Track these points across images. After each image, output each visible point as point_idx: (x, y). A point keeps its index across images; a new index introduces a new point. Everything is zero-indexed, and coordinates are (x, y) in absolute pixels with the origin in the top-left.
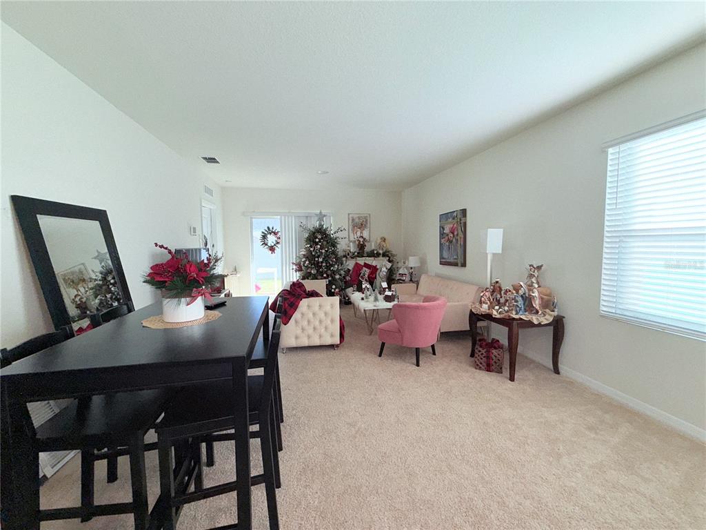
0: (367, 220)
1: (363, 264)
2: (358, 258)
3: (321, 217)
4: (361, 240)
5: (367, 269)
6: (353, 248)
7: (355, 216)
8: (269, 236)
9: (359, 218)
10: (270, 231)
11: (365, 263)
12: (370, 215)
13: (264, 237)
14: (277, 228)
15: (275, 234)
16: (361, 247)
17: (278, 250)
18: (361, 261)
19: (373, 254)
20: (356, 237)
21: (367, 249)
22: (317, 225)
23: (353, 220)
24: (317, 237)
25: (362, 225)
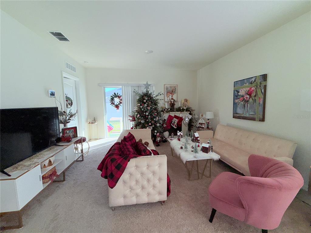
0: (175, 88)
1: (173, 116)
2: (171, 112)
3: (147, 86)
4: (172, 101)
5: (176, 119)
6: (167, 106)
7: (168, 86)
8: (115, 99)
9: (171, 87)
10: (116, 96)
11: (175, 115)
12: (177, 85)
13: (112, 99)
14: (120, 93)
15: (119, 97)
16: (172, 105)
17: (121, 107)
18: (173, 114)
19: (179, 110)
20: (168, 99)
21: (176, 106)
22: (145, 91)
23: (167, 88)
24: (144, 99)
25: (172, 91)
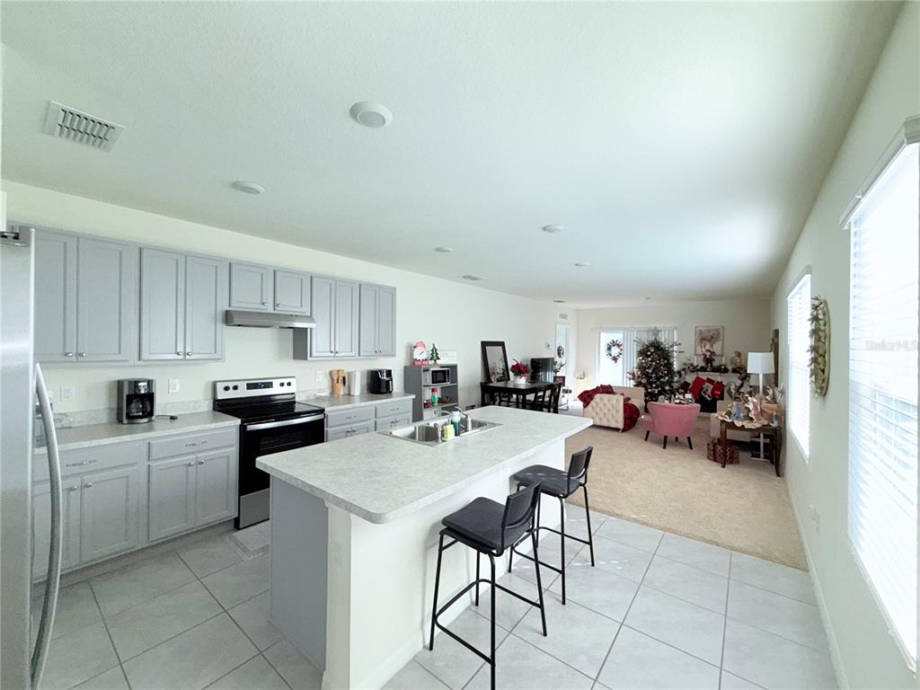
0: (718, 334)
1: (705, 379)
2: (700, 373)
3: (656, 332)
4: (708, 354)
5: (710, 385)
7: (705, 329)
8: (613, 348)
9: (708, 331)
10: (614, 344)
11: (708, 379)
12: (723, 327)
13: (609, 349)
14: (620, 342)
15: (619, 346)
16: (708, 361)
17: (620, 361)
18: (704, 376)
19: (718, 370)
23: (701, 333)
24: (649, 351)
25: (712, 338)
